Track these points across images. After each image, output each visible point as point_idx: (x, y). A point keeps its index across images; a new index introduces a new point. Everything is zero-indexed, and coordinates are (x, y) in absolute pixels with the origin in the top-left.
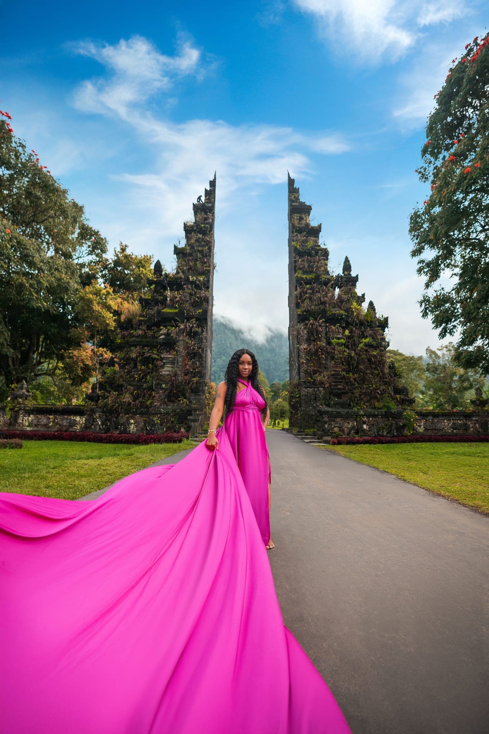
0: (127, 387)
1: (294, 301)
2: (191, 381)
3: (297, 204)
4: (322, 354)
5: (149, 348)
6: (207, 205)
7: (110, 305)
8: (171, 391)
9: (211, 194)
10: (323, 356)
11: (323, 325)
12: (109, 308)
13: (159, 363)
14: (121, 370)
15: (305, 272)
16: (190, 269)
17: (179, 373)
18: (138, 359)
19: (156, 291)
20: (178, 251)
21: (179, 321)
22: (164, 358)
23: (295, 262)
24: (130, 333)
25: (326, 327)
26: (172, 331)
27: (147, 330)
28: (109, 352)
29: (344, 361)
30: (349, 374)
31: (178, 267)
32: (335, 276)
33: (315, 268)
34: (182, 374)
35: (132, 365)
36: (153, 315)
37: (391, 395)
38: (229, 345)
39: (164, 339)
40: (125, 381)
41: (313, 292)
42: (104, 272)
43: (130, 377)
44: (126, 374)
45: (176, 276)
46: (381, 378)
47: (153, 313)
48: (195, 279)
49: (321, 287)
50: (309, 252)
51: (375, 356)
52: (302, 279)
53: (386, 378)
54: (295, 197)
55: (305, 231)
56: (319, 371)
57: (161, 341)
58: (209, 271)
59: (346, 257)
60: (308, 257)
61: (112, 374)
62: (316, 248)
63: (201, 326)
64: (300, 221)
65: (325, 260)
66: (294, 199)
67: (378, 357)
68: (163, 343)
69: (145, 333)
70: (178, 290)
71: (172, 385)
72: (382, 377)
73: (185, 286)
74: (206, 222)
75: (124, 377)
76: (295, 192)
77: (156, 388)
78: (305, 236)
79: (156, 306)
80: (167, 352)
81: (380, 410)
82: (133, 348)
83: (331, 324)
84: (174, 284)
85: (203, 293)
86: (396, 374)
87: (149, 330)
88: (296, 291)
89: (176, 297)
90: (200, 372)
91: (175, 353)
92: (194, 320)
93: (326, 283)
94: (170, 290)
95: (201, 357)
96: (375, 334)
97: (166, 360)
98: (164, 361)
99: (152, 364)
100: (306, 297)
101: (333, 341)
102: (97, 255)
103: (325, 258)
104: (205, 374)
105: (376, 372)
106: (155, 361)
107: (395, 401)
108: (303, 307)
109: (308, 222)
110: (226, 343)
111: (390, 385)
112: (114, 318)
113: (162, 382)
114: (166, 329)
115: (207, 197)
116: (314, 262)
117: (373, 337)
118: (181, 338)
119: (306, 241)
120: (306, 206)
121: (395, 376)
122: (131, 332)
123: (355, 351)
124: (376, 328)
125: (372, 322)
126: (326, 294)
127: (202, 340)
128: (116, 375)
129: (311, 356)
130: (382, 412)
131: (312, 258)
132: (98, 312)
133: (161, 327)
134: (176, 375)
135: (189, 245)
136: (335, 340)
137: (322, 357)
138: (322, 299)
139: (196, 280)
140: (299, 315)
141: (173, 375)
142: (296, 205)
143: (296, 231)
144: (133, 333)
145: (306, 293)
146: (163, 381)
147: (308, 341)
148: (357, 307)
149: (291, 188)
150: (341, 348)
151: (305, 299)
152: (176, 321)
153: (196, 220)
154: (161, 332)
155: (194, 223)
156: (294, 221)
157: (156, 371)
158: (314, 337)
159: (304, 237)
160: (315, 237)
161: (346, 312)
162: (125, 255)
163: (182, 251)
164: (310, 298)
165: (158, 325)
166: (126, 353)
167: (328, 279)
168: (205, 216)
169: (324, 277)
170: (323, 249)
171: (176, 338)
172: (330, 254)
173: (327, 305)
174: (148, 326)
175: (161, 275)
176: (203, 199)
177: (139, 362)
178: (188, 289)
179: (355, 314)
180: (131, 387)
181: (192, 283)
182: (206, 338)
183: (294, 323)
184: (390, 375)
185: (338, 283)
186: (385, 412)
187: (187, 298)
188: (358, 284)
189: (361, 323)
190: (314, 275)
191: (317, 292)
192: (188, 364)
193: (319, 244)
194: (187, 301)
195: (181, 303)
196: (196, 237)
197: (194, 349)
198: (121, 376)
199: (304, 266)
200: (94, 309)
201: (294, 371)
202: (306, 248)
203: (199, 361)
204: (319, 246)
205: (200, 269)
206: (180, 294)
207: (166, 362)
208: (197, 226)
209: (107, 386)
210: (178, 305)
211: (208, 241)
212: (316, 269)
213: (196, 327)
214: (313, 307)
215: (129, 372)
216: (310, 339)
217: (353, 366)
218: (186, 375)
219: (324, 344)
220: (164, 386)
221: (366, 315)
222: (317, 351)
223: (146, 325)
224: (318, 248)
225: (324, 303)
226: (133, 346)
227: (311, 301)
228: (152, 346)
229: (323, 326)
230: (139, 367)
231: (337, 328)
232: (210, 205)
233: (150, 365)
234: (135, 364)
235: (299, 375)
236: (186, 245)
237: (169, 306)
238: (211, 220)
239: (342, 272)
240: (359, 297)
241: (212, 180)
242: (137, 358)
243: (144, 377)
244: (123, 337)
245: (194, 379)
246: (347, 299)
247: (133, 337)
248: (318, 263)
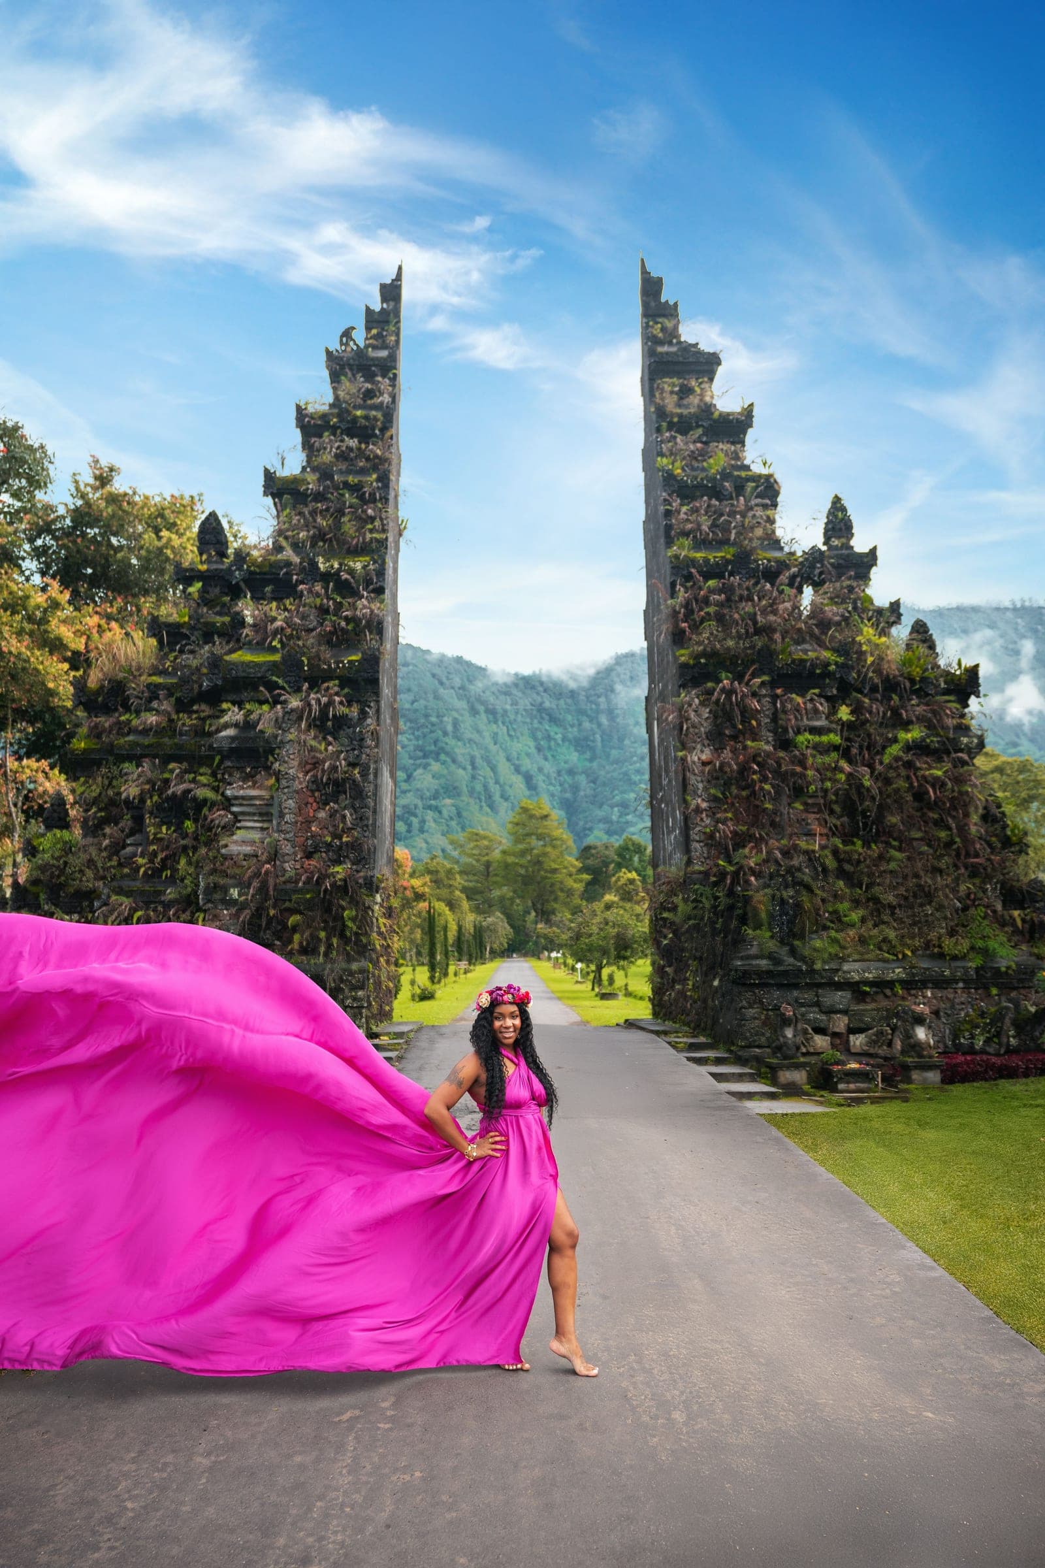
0: (109, 897)
1: (666, 627)
2: (327, 876)
3: (674, 349)
4: (761, 782)
5: (185, 765)
6: (371, 353)
7: (59, 639)
8: (259, 912)
9: (387, 322)
10: (767, 787)
11: (764, 692)
12: (55, 646)
13: (219, 817)
14: (90, 840)
15: (701, 543)
16: (320, 536)
17: (287, 848)
18: (149, 802)
19: (206, 600)
20: (275, 487)
21: (283, 688)
22: (236, 798)
23: (668, 514)
24: (119, 723)
25: (775, 697)
26: (260, 715)
27: (178, 712)
28: (56, 771)
29: (836, 802)
30: (853, 844)
31: (280, 533)
32: (799, 553)
33: (734, 532)
34: (295, 854)
35: (127, 822)
36: (198, 669)
37: (995, 912)
38: (450, 728)
39: (232, 739)
40: (103, 878)
41: (728, 600)
42: (39, 542)
43: (121, 865)
44: (104, 854)
45: (273, 558)
46: (958, 855)
47: (195, 663)
48: (336, 566)
49: (757, 583)
50: (714, 487)
51: (937, 783)
52: (693, 562)
53: (977, 856)
54: (663, 329)
55: (698, 426)
56: (751, 837)
57: (226, 745)
58: (383, 543)
59: (836, 497)
60: (710, 499)
61: (57, 854)
62: (736, 473)
63: (358, 702)
64: (681, 399)
65: (765, 507)
66: (660, 335)
67: (950, 785)
68: (231, 750)
69: (171, 721)
70: (279, 599)
71: (263, 889)
72: (962, 853)
73: (301, 587)
74: (369, 402)
75: (100, 865)
76: (664, 316)
77: (209, 901)
78: (699, 440)
79: (206, 643)
80: (245, 779)
81: (959, 964)
82: (127, 767)
83: (789, 689)
84: (267, 582)
85: (364, 606)
86: (1008, 838)
87: (184, 712)
88: (672, 597)
89: (274, 619)
90: (355, 846)
91: (272, 781)
92: (333, 685)
93: (771, 575)
94: (252, 598)
95: (358, 793)
96: (934, 712)
97: (241, 805)
98: (235, 809)
99: (196, 821)
100: (708, 614)
101: (800, 738)
102: (16, 495)
103: (768, 502)
104: (373, 852)
105: (943, 834)
106: (205, 811)
107: (1009, 929)
108: (699, 643)
109: (707, 399)
110: (441, 721)
111: (988, 878)
112: (72, 673)
113: (229, 881)
114: (240, 709)
115: (374, 331)
116: (732, 514)
117: (929, 721)
118: (291, 736)
119: (704, 455)
120: (701, 353)
121: (1003, 848)
122: (123, 718)
123: (871, 767)
124: (938, 698)
125: (924, 680)
126: (771, 605)
127: (362, 739)
128: (71, 859)
129: (727, 785)
130: (966, 969)
131: (726, 503)
132: (18, 656)
133: (225, 706)
134: (274, 855)
135: (314, 470)
136: (808, 736)
137: (762, 789)
138: (759, 618)
139: (339, 570)
140: (684, 666)
141: (264, 858)
142: (667, 353)
143: (671, 426)
144: (129, 721)
145: (706, 602)
146: (233, 877)
147: (716, 738)
148: (875, 639)
149: (653, 304)
150: (827, 759)
151: (702, 622)
152: (271, 686)
153: (337, 398)
154: (226, 718)
155: (332, 406)
156: (663, 399)
157: (208, 843)
158: (734, 726)
159: (695, 442)
160: (733, 443)
161: (840, 656)
162: (110, 494)
163: (293, 486)
164: (720, 618)
165: (213, 697)
166: (106, 782)
167: (778, 561)
168: (369, 386)
169: (764, 557)
170: (760, 476)
171: (276, 737)
172: (782, 491)
173: (777, 636)
174: (178, 700)
175: (222, 554)
176: (360, 337)
177: (151, 813)
178: (313, 593)
179: (870, 659)
180: (124, 899)
181: (326, 577)
182: (375, 735)
183: (665, 686)
184: (990, 845)
185: (812, 572)
186: (977, 969)
187: (311, 621)
188: (874, 573)
189: (890, 685)
190: (732, 550)
191: (741, 598)
192: (315, 818)
193: (746, 462)
194: (310, 631)
195: (290, 637)
196: (338, 448)
197: (334, 768)
198: (91, 863)
199: (699, 525)
200: (5, 649)
201: (669, 833)
202: (703, 475)
203: (353, 807)
204: (747, 468)
205: (353, 538)
206: (286, 609)
207: (243, 813)
208: (339, 415)
209: (42, 896)
210: (281, 641)
211: (376, 456)
212: (738, 534)
213: (341, 703)
214: (730, 643)
215: (117, 847)
216: (721, 734)
217: (865, 816)
218: (309, 856)
219: (769, 748)
220: (234, 893)
221: (906, 662)
222: (744, 769)
223: (173, 699)
224: (743, 474)
225: (768, 630)
226: (129, 758)
227: (724, 625)
228: (194, 760)
229: (765, 696)
230: (152, 830)
231: (811, 700)
232: (384, 354)
233: (188, 823)
234: (139, 820)
235: (687, 850)
236: (304, 468)
237: (250, 643)
238: (386, 398)
239: (822, 540)
240: (880, 612)
241: (389, 281)
242: (142, 800)
243: (169, 862)
244: (96, 733)
245: (338, 869)
246: (843, 616)
247: (128, 734)
248: (744, 516)
